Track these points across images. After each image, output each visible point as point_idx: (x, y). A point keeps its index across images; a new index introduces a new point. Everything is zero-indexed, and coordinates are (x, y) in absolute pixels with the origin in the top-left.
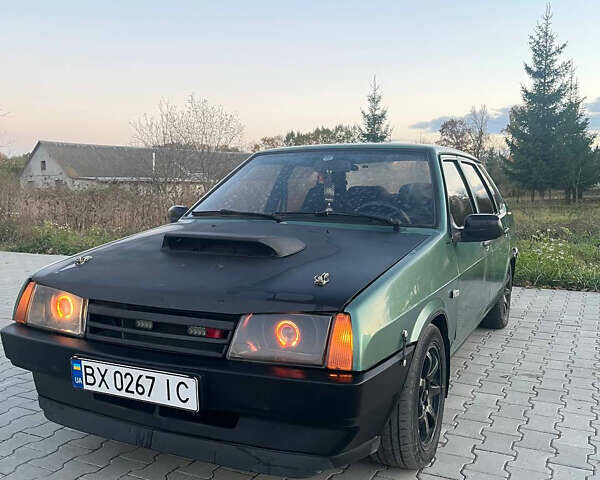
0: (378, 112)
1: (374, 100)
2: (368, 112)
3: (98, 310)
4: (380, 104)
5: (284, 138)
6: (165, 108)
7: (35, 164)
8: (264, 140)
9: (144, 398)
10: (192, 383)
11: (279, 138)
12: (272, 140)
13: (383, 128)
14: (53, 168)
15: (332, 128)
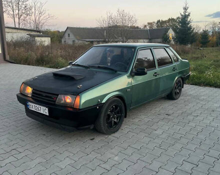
0: (187, 14)
1: (185, 9)
2: (183, 14)
3: (34, 91)
4: (188, 10)
5: (156, 22)
6: (108, 14)
7: (66, 35)
8: (148, 23)
9: (39, 112)
10: (47, 109)
11: (154, 22)
12: (152, 23)
13: (189, 19)
14: (72, 36)
15: (175, 18)
